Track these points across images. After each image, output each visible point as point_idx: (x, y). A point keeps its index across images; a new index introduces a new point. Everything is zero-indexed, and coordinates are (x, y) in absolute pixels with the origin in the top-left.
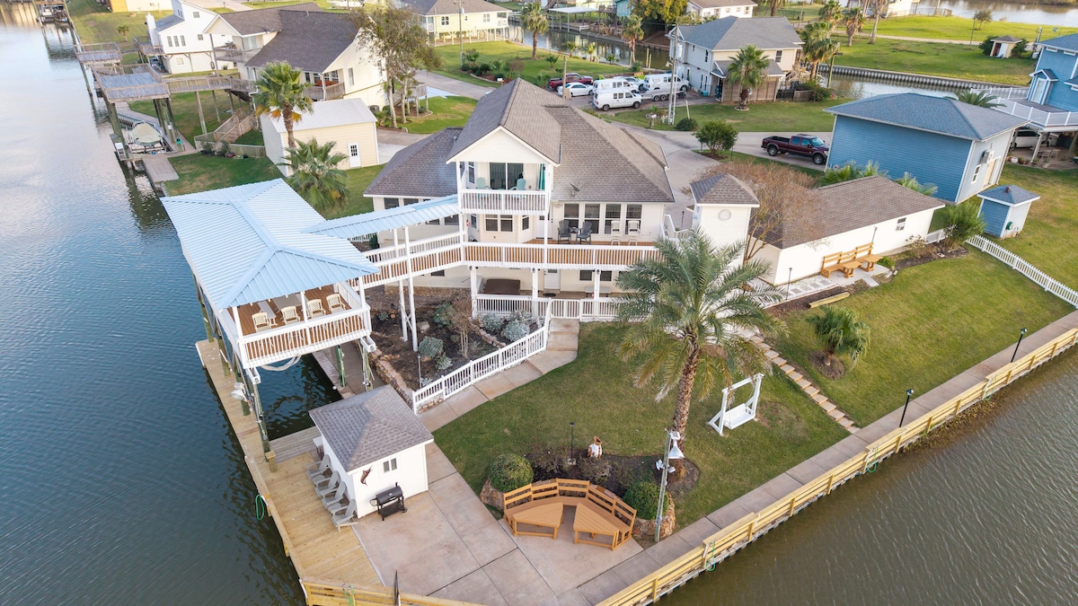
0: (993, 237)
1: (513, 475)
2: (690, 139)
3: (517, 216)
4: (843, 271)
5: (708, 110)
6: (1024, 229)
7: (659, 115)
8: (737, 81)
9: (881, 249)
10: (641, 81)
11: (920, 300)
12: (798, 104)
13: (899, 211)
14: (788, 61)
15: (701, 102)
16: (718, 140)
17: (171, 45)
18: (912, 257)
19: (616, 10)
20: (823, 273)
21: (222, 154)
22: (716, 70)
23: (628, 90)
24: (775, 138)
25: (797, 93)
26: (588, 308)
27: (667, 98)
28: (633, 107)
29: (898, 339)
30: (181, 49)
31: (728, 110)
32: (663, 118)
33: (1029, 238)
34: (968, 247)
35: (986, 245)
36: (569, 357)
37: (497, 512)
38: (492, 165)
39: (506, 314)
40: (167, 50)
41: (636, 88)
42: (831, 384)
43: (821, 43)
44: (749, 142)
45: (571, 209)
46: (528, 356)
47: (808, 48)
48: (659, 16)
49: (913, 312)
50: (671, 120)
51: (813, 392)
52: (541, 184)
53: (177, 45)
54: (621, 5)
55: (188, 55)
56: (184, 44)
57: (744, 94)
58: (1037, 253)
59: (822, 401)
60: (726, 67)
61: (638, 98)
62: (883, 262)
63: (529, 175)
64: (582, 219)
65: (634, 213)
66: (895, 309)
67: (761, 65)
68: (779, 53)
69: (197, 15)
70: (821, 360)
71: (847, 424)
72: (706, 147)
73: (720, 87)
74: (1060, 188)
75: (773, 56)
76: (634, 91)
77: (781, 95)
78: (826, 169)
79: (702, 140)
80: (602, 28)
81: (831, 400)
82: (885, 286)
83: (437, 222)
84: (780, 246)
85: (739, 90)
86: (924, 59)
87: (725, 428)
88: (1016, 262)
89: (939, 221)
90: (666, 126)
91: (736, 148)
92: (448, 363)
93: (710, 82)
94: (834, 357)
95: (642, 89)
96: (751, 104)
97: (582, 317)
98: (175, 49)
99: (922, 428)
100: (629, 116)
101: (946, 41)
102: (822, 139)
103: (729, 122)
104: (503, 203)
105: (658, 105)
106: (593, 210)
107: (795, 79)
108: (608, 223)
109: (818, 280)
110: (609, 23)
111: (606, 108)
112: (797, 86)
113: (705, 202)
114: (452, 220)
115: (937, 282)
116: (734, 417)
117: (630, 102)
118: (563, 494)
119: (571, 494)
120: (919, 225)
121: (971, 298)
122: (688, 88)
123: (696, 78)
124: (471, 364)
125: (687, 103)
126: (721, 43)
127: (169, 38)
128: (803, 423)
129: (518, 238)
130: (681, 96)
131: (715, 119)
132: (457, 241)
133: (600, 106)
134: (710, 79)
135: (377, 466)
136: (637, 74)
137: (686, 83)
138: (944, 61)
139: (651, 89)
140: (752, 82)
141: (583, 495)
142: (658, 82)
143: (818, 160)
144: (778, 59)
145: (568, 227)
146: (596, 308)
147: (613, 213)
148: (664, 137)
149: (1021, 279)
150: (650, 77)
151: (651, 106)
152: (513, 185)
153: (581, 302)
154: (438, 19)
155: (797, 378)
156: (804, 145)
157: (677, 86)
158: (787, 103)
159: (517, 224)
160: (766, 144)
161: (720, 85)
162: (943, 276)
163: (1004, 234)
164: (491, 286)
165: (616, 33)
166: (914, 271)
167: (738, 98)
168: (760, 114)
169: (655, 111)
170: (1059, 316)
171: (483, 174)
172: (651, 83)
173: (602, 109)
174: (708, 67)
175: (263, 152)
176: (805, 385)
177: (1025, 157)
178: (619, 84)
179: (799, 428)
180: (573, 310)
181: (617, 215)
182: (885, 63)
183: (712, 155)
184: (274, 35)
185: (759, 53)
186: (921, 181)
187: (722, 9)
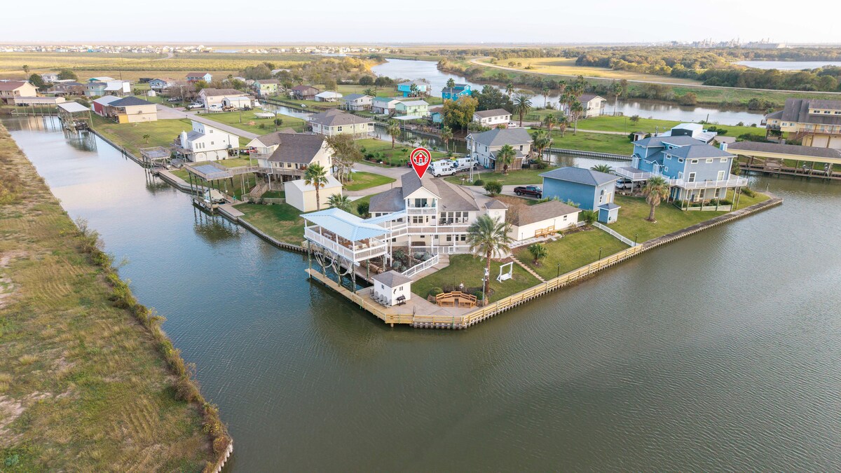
0: (604, 223)
1: (438, 291)
2: (481, 189)
3: (424, 216)
4: (543, 236)
5: (488, 175)
6: (618, 220)
7: (466, 178)
8: (502, 161)
9: (558, 228)
10: (455, 162)
11: (572, 244)
12: (533, 171)
13: (564, 213)
14: (526, 150)
15: (485, 171)
16: (494, 189)
17: (197, 148)
18: (571, 230)
19: (432, 118)
20: (536, 236)
21: (260, 203)
22: (491, 156)
23: (448, 167)
24: (520, 188)
25: (532, 166)
26: (451, 249)
27: (468, 170)
28: (452, 175)
29: (563, 257)
30: (202, 150)
31: (498, 175)
32: (468, 180)
33: (619, 223)
34: (594, 227)
35: (601, 226)
36: (447, 265)
37: (434, 302)
38: (416, 199)
39: (422, 253)
40: (195, 150)
41: (452, 165)
42: (537, 269)
43: (542, 141)
44: (508, 190)
45: (443, 215)
46: (433, 265)
47: (536, 143)
48: (458, 123)
49: (569, 248)
50: (471, 181)
51: (531, 272)
52: (433, 205)
53: (200, 147)
54: (435, 116)
55: (205, 153)
56: (204, 147)
57: (505, 167)
58: (621, 228)
59: (534, 274)
60: (497, 154)
61: (454, 170)
62: (559, 232)
63: (429, 202)
64: (447, 218)
65: (466, 215)
66: (563, 247)
67: (512, 154)
68: (521, 147)
69: (211, 132)
70: (534, 263)
71: (542, 280)
72: (489, 193)
73: (494, 164)
74: (639, 204)
75: (519, 148)
76: (451, 167)
77: (524, 166)
78: (542, 199)
79: (487, 190)
80: (425, 128)
81: (537, 273)
82: (559, 240)
83: (394, 221)
84: (518, 225)
85: (503, 165)
86: (600, 144)
87: (502, 281)
88: (611, 231)
89: (581, 217)
90: (469, 184)
91: (502, 193)
92: (405, 268)
93: (488, 162)
94: (538, 261)
95: (455, 166)
96: (509, 172)
97: (449, 253)
98: (199, 150)
99: (566, 280)
100: (451, 179)
101: (614, 133)
102: (539, 187)
103: (499, 181)
104: (422, 213)
105: (464, 173)
106: (451, 214)
107: (530, 158)
108: (457, 219)
109: (534, 239)
110: (428, 125)
111: (439, 176)
112: (531, 162)
113: (491, 208)
114: (400, 220)
115: (580, 239)
116: (505, 277)
117: (451, 172)
118: (453, 296)
119: (456, 296)
120: (573, 218)
121: (591, 244)
122: (478, 164)
123: (482, 160)
124: (415, 266)
125: (478, 172)
126: (493, 143)
127: (197, 144)
128: (528, 279)
129: (425, 225)
130: (475, 169)
131: (492, 180)
132: (405, 226)
133: (436, 175)
134: (488, 160)
135: (398, 288)
136: (451, 158)
137: (477, 162)
138: (610, 145)
139: (460, 166)
140: (509, 161)
141: (460, 296)
142: (463, 162)
143: (538, 196)
144: (521, 150)
145: (443, 221)
146: (454, 249)
147: (458, 215)
148: (469, 189)
149: (613, 237)
150: (459, 160)
151: (461, 174)
152: (424, 206)
153: (449, 247)
154: (336, 128)
155: (526, 268)
156: (532, 190)
157: (473, 163)
158: (527, 171)
159: (424, 220)
160: (516, 190)
161: (494, 163)
162: (583, 237)
163: (609, 222)
164: (414, 244)
165: (433, 131)
166: (571, 235)
167: (503, 169)
168: (514, 176)
169: (463, 177)
170: (623, 249)
171: (413, 202)
172: (459, 162)
173: (437, 176)
174: (487, 154)
175: (284, 201)
176: (528, 270)
177: (628, 192)
178: (444, 164)
179: (526, 281)
180: (446, 250)
181: (460, 216)
182: (580, 147)
183: (492, 196)
184: (278, 146)
185: (511, 148)
186: (575, 202)
187: (493, 118)
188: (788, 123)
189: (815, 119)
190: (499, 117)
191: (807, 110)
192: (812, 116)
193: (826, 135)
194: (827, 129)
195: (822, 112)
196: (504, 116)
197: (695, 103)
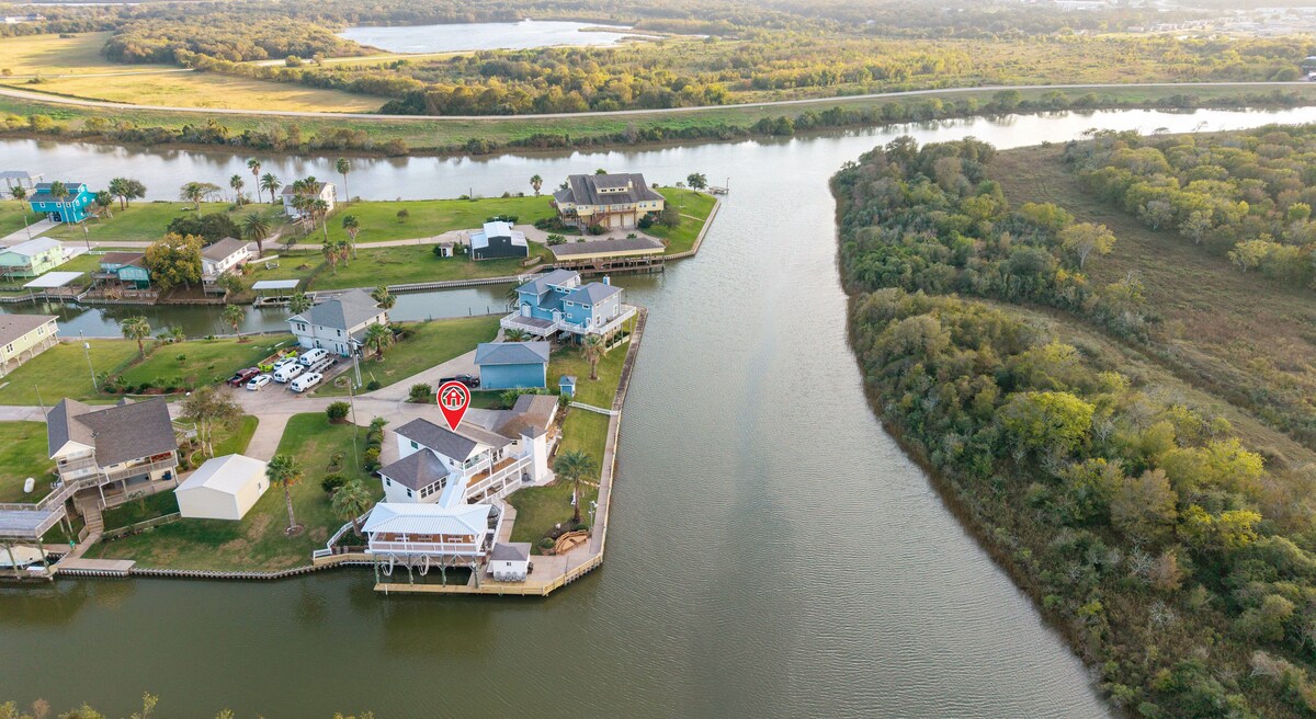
6: (576, 390)
7: (345, 382)
14: (383, 318)
19: (115, 274)
33: (579, 393)
34: (569, 407)
36: (515, 511)
37: (554, 554)
48: (188, 280)
50: (360, 385)
57: (379, 352)
60: (363, 338)
61: (320, 376)
68: (378, 317)
75: (376, 321)
88: (585, 406)
100: (326, 390)
103: (389, 373)
111: (306, 390)
122: (330, 355)
126: (348, 324)
148: (372, 398)
154: (4, 349)
156: (464, 380)
163: (573, 396)
165: (128, 295)
166: (564, 425)
175: (178, 516)
180: (499, 495)
187: (229, 257)
188: (584, 207)
189: (605, 199)
190: (235, 254)
191: (595, 191)
192: (603, 196)
193: (618, 213)
194: (618, 207)
195: (608, 191)
196: (241, 250)
197: (407, 152)
